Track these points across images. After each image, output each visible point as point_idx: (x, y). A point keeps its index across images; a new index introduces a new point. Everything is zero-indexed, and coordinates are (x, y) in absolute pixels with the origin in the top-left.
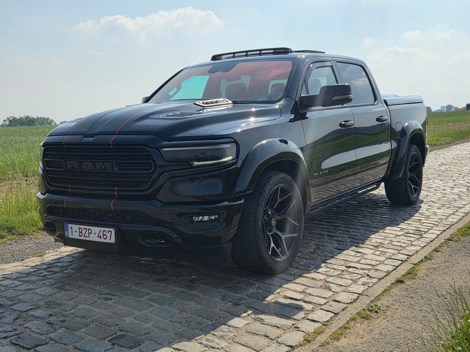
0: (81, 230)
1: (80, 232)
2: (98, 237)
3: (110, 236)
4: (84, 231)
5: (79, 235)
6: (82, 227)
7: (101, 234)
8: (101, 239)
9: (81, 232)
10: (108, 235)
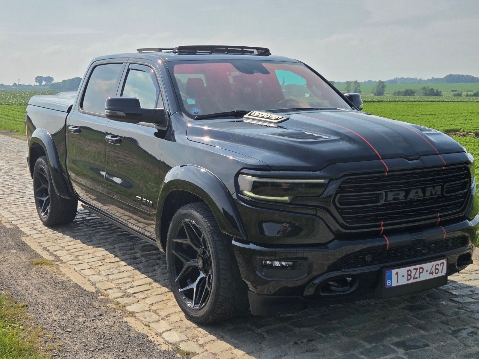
0: (409, 273)
1: (408, 275)
2: (430, 273)
3: (442, 268)
4: (413, 272)
5: (407, 279)
6: (411, 268)
7: (433, 269)
8: (432, 275)
9: (410, 275)
10: (440, 268)
